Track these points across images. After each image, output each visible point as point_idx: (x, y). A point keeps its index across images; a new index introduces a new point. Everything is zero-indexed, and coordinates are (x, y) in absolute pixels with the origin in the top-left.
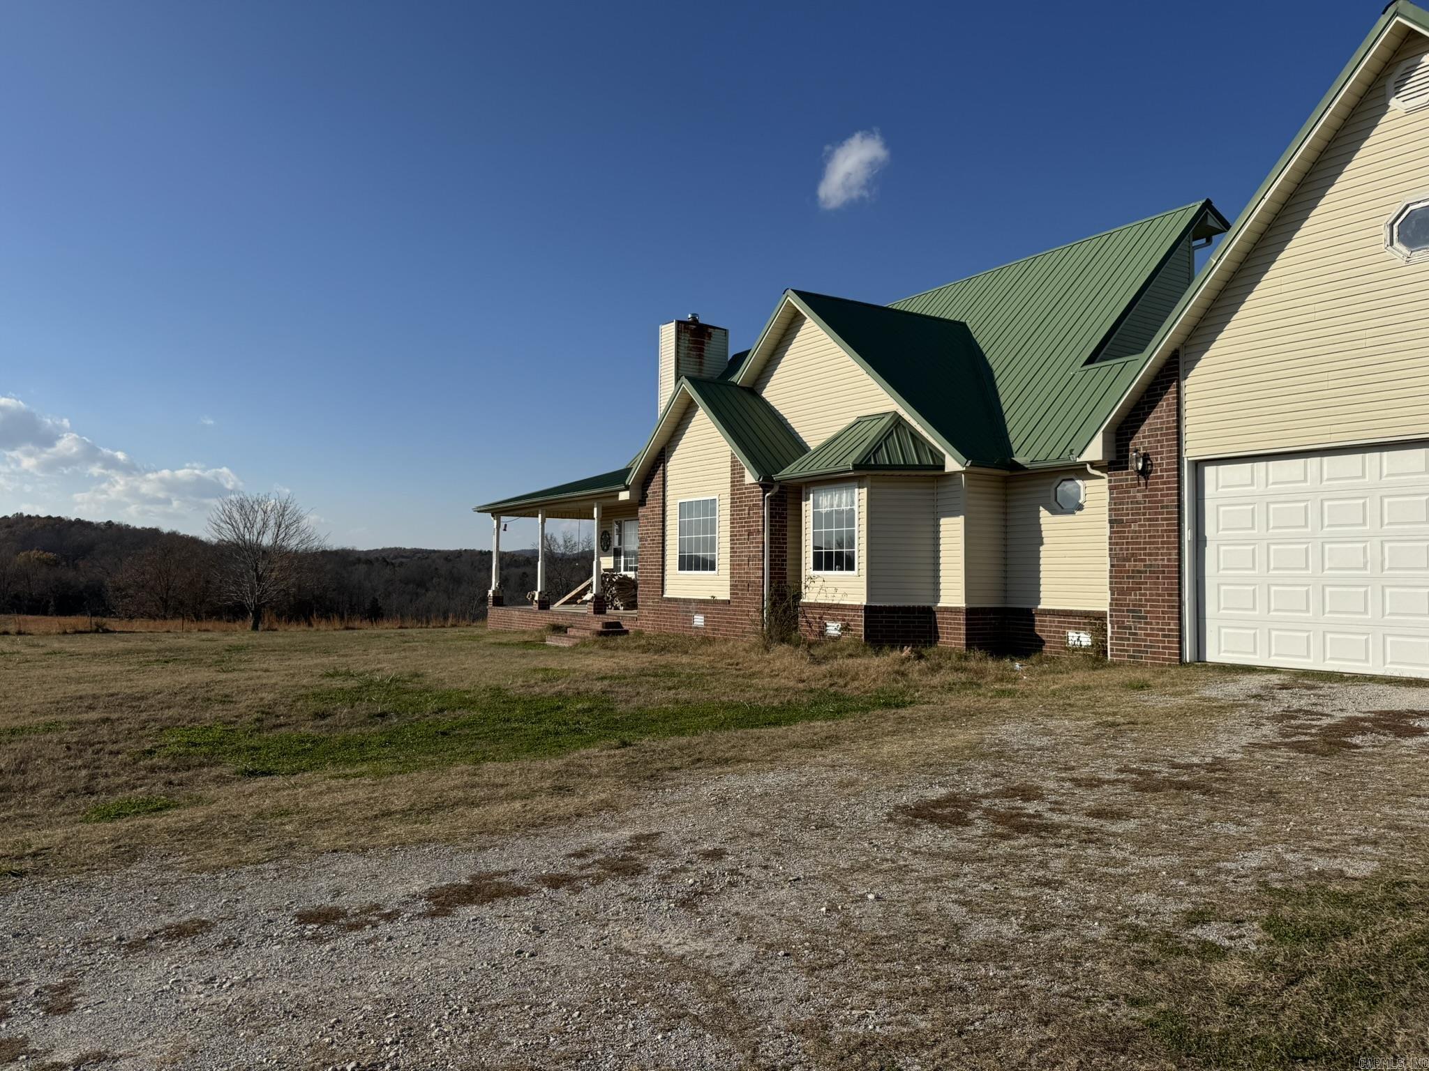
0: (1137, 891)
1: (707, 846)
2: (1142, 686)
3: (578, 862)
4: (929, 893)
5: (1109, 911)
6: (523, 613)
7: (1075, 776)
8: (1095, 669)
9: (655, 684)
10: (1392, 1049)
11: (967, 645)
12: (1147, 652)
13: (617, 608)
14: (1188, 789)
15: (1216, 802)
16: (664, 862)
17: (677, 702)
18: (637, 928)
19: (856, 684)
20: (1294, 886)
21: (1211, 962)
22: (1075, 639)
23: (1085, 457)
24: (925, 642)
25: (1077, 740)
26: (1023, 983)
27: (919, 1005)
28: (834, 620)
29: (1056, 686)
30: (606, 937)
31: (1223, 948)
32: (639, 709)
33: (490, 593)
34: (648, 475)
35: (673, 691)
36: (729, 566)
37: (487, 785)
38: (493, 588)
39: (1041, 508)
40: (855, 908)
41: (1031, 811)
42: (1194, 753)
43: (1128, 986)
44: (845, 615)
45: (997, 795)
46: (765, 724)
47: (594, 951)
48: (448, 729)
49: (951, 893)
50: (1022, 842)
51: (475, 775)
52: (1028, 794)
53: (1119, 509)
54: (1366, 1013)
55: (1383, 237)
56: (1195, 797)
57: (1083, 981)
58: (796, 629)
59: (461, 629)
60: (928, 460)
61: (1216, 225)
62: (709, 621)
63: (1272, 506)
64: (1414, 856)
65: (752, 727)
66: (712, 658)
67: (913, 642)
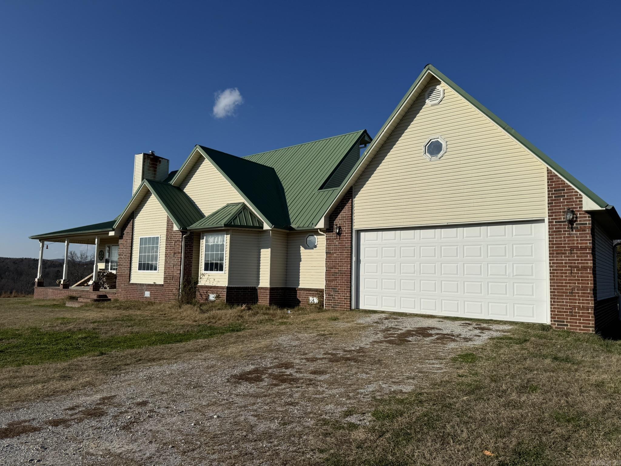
0: (327, 404)
1: (139, 400)
2: (336, 319)
3: (70, 412)
4: (241, 413)
5: (315, 414)
6: (54, 291)
7: (307, 357)
8: (319, 312)
9: (121, 325)
10: (413, 459)
11: (270, 303)
12: (338, 305)
13: (105, 288)
14: (349, 360)
15: (360, 365)
16: (116, 409)
17: (132, 333)
18: (98, 442)
19: (220, 321)
20: (384, 397)
21: (352, 431)
22: (312, 300)
23: (317, 227)
24: (252, 302)
25: (309, 342)
26: (277, 448)
27: (231, 463)
28: (213, 293)
29: (303, 320)
30: (81, 448)
31: (357, 425)
32: (112, 337)
33: (36, 280)
34: (125, 224)
35: (130, 328)
36: (164, 269)
37: (23, 377)
38: (38, 277)
39: (301, 246)
40: (207, 422)
41: (288, 373)
42: (353, 346)
43: (320, 445)
44: (218, 291)
45: (275, 367)
46: (175, 342)
47: (73, 456)
48: (4, 349)
49: (251, 412)
50: (283, 387)
51: (17, 372)
52: (288, 366)
53: (329, 248)
54: (406, 445)
55: (423, 150)
56: (352, 363)
57: (302, 445)
58: (195, 297)
59: (19, 298)
60: (257, 224)
61: (368, 140)
62: (153, 294)
63: (383, 249)
64: (426, 383)
65: (168, 344)
66: (152, 312)
67: (247, 302)
